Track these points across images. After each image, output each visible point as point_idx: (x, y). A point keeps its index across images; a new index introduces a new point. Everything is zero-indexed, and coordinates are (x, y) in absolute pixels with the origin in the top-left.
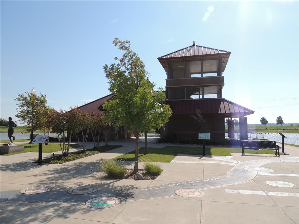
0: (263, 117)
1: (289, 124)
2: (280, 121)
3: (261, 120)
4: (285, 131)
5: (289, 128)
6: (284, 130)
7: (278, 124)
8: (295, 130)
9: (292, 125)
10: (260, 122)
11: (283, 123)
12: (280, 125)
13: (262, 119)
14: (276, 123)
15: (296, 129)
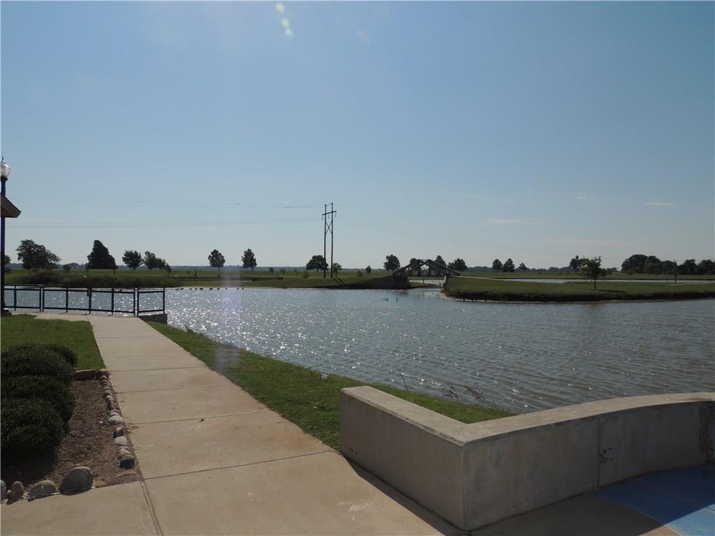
0: (215, 251)
1: (267, 268)
2: (249, 258)
3: (210, 256)
4: (256, 282)
5: (265, 276)
6: (254, 280)
7: (246, 265)
8: (277, 281)
9: (271, 269)
10: (209, 261)
11: (256, 264)
12: (250, 269)
13: (212, 253)
14: (241, 264)
15: (279, 278)
